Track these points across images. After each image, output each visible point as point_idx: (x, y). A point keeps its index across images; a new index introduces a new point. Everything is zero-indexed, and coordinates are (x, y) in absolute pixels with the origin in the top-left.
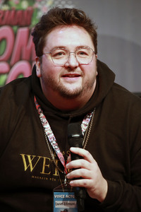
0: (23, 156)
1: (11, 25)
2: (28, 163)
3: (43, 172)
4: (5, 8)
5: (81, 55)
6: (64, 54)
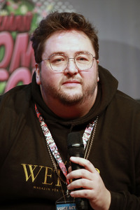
1: (10, 31)
2: (29, 174)
3: (45, 183)
5: (81, 61)
6: (63, 60)
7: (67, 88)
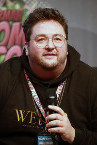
0: (17, 111)
1: (8, 21)
2: (20, 116)
3: (31, 122)
4: (4, 9)
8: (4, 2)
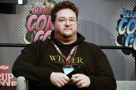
0: (50, 56)
2: (53, 58)
3: (59, 61)
5: (71, 21)
6: (64, 20)
7: (66, 31)
8: (44, 2)
